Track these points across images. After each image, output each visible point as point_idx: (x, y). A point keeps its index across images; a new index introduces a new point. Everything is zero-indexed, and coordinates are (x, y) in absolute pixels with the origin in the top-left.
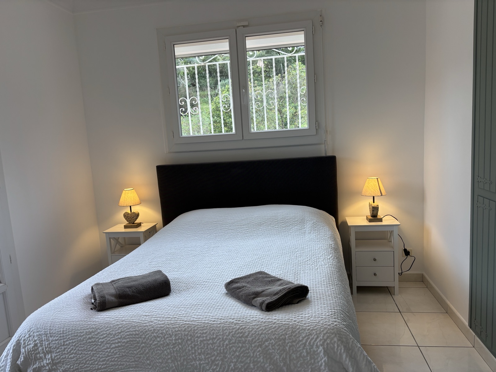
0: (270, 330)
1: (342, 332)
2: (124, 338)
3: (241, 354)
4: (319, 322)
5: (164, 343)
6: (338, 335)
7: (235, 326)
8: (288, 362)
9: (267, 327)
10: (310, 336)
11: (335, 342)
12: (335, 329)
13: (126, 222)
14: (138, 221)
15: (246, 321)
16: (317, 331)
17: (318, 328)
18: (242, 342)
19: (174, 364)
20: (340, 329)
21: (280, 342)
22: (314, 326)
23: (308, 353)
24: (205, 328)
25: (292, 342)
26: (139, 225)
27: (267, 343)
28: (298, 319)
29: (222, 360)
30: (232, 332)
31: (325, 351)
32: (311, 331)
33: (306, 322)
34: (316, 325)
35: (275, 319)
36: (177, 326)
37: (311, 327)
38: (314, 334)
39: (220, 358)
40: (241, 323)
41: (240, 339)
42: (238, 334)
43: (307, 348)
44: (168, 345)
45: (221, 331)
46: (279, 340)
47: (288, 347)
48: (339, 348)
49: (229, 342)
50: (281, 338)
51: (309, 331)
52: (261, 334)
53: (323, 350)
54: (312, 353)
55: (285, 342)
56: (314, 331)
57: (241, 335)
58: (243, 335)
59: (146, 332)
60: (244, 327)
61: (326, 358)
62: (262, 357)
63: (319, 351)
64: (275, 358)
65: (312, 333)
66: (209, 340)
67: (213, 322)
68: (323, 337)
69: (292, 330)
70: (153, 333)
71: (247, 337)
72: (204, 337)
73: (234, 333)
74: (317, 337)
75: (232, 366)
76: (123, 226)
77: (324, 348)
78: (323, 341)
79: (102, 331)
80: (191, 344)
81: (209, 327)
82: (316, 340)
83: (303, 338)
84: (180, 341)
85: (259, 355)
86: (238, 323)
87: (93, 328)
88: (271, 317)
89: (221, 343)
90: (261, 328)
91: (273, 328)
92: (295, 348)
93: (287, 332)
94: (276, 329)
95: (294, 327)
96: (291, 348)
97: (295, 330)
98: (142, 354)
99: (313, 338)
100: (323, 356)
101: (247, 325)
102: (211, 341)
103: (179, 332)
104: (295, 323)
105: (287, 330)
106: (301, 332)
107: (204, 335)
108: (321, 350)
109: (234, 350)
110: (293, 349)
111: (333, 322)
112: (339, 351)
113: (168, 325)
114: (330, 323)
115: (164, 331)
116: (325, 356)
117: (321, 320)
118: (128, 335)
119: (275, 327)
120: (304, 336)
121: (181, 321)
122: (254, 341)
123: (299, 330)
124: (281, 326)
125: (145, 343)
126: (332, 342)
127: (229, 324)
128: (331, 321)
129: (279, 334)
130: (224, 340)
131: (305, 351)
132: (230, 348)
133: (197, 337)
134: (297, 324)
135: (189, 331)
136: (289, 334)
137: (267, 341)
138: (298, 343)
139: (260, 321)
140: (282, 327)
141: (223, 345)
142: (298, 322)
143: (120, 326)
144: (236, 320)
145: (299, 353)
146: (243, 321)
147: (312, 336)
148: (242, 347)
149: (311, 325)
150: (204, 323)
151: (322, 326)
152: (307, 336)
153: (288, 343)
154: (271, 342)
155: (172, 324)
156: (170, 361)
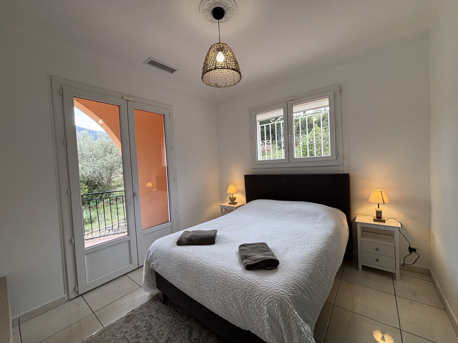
0: (239, 283)
1: (284, 301)
2: (179, 262)
3: (222, 291)
4: (271, 288)
5: (192, 271)
6: (279, 302)
7: (223, 274)
8: (246, 308)
9: (239, 280)
10: (261, 296)
11: (276, 306)
12: (279, 297)
13: (230, 202)
14: (235, 201)
15: (231, 272)
16: (266, 294)
17: (268, 292)
18: (224, 284)
19: (195, 284)
20: (283, 298)
21: (243, 293)
22: (266, 290)
23: (257, 307)
24: (210, 269)
25: (249, 296)
26: (236, 203)
27: (236, 291)
28: (259, 281)
29: (214, 291)
30: (221, 276)
31: (267, 310)
32: (263, 292)
33: (263, 285)
34: (268, 289)
35: (246, 277)
36: (199, 263)
37: (263, 290)
38: (264, 295)
39: (213, 290)
40: (227, 273)
41: (223, 282)
42: (223, 279)
43: (258, 303)
44: (193, 272)
45: (216, 274)
46: (243, 291)
47: (247, 298)
48: (277, 312)
49: (218, 282)
50: (244, 290)
51: (261, 292)
52: (234, 284)
53: (266, 310)
54: (260, 308)
55: (246, 294)
56: (264, 293)
57: (224, 280)
58: (225, 280)
59: (187, 262)
60: (228, 275)
61: (267, 315)
62: (232, 298)
63: (264, 309)
64: (239, 302)
65: (263, 295)
66: (210, 277)
67: (215, 267)
68: (269, 300)
69: (252, 288)
70: (189, 264)
71: (227, 282)
72: (208, 274)
73: (221, 277)
74: (265, 298)
75: (218, 297)
76: (228, 203)
77: (267, 308)
78: (268, 302)
79: (172, 256)
80: (202, 276)
81: (212, 269)
82: (263, 300)
83: (257, 295)
84: (198, 272)
85: (231, 296)
86: (226, 272)
87: (170, 253)
88: (244, 274)
89: (215, 281)
90: (235, 280)
91: (242, 282)
92: (251, 300)
93: (249, 287)
94: (243, 283)
95: (253, 286)
96: (249, 299)
97: (254, 288)
98: (183, 273)
99: (262, 298)
100: (266, 313)
101: (230, 275)
102: (210, 278)
103: (199, 267)
104: (256, 283)
105: (249, 286)
106: (256, 291)
107: (208, 273)
108: (266, 309)
109: (220, 288)
110: (249, 301)
111: (281, 291)
112: (277, 314)
113: (196, 261)
114: (277, 291)
115: (193, 265)
116: (267, 314)
117: (273, 287)
118: (180, 261)
119: (244, 282)
120: (257, 294)
121: (202, 262)
122: (230, 286)
123: (256, 289)
124: (247, 282)
125: (185, 268)
126: (274, 306)
127: (221, 271)
128: (280, 290)
129: (244, 287)
130: (216, 280)
131: (256, 304)
132: (218, 286)
133: (205, 273)
134: (257, 284)
135: (203, 269)
136: (249, 289)
137: (236, 289)
138: (253, 298)
139: (237, 275)
140: (247, 284)
141: (215, 283)
142: (258, 284)
143: (179, 255)
144: (226, 270)
145: (253, 305)
146: (229, 272)
147: (262, 297)
148: (223, 288)
149: (264, 288)
150: (211, 266)
151: (271, 292)
152: (259, 295)
153: (248, 295)
154: (238, 291)
155: (198, 261)
156: (193, 281)
